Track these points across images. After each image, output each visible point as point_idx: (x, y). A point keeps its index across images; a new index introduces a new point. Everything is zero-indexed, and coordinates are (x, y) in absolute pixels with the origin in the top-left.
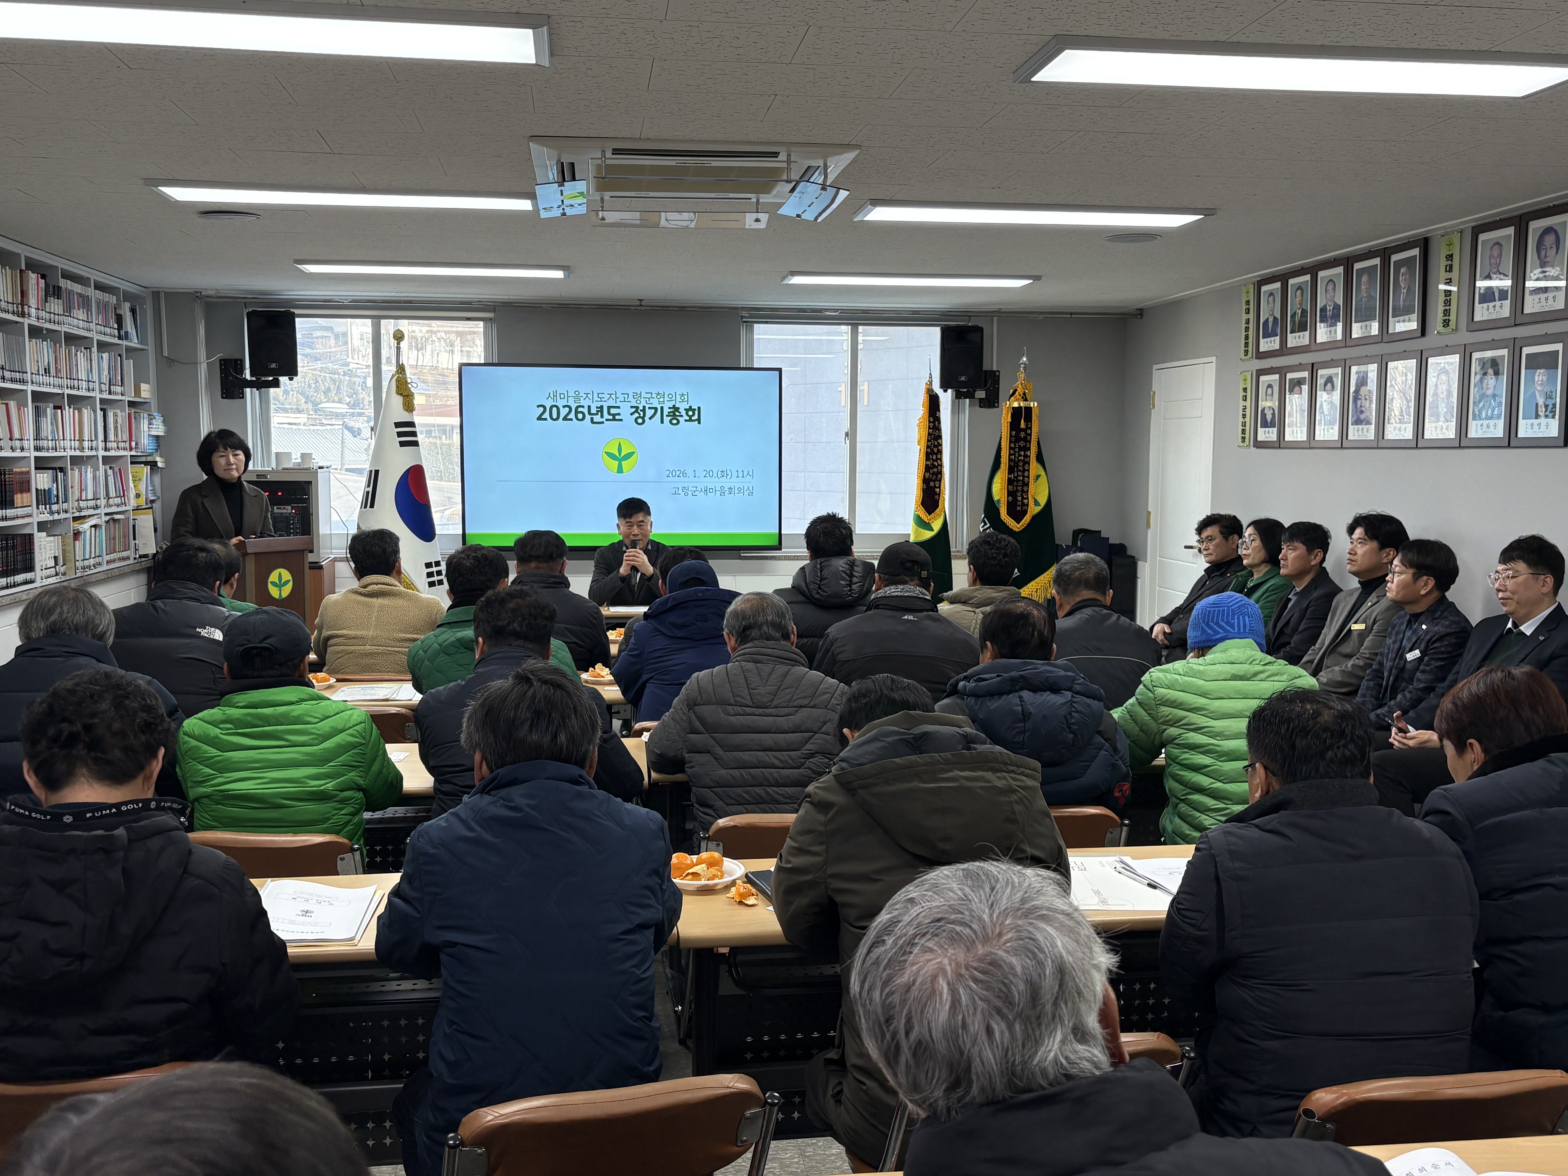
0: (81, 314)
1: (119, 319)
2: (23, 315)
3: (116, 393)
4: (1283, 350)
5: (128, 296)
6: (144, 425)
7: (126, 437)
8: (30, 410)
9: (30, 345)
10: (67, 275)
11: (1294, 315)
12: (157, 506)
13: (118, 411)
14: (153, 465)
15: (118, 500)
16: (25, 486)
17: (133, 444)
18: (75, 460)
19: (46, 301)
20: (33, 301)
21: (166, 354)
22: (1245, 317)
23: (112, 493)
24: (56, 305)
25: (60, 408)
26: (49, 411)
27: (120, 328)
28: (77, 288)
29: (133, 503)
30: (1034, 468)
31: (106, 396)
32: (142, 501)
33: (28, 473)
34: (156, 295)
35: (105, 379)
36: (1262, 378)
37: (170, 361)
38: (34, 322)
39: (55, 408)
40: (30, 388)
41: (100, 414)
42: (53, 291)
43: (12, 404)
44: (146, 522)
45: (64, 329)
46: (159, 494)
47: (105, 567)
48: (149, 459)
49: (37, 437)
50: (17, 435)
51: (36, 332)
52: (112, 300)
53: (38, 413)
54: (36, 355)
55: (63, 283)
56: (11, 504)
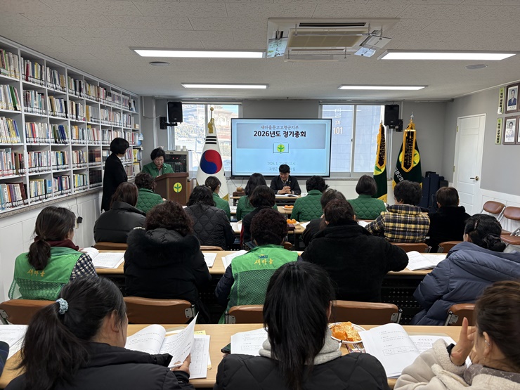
0: (118, 102)
1: (130, 104)
2: (98, 101)
3: (128, 127)
5: (132, 97)
6: (137, 137)
7: (131, 140)
8: (101, 131)
9: (101, 111)
10: (113, 89)
13: (129, 133)
14: (140, 149)
16: (99, 155)
19: (106, 97)
20: (102, 97)
21: (144, 115)
22: (500, 99)
24: (109, 99)
26: (107, 132)
27: (130, 107)
28: (116, 94)
30: (414, 151)
31: (125, 128)
33: (100, 151)
34: (141, 97)
35: (125, 123)
37: (145, 118)
38: (102, 104)
39: (109, 131)
40: (101, 124)
41: (123, 133)
42: (108, 94)
43: (95, 129)
44: (137, 167)
45: (112, 106)
46: (141, 158)
49: (103, 140)
50: (96, 139)
51: (102, 107)
52: (128, 98)
53: (103, 132)
54: (103, 114)
55: (112, 92)
56: (94, 161)
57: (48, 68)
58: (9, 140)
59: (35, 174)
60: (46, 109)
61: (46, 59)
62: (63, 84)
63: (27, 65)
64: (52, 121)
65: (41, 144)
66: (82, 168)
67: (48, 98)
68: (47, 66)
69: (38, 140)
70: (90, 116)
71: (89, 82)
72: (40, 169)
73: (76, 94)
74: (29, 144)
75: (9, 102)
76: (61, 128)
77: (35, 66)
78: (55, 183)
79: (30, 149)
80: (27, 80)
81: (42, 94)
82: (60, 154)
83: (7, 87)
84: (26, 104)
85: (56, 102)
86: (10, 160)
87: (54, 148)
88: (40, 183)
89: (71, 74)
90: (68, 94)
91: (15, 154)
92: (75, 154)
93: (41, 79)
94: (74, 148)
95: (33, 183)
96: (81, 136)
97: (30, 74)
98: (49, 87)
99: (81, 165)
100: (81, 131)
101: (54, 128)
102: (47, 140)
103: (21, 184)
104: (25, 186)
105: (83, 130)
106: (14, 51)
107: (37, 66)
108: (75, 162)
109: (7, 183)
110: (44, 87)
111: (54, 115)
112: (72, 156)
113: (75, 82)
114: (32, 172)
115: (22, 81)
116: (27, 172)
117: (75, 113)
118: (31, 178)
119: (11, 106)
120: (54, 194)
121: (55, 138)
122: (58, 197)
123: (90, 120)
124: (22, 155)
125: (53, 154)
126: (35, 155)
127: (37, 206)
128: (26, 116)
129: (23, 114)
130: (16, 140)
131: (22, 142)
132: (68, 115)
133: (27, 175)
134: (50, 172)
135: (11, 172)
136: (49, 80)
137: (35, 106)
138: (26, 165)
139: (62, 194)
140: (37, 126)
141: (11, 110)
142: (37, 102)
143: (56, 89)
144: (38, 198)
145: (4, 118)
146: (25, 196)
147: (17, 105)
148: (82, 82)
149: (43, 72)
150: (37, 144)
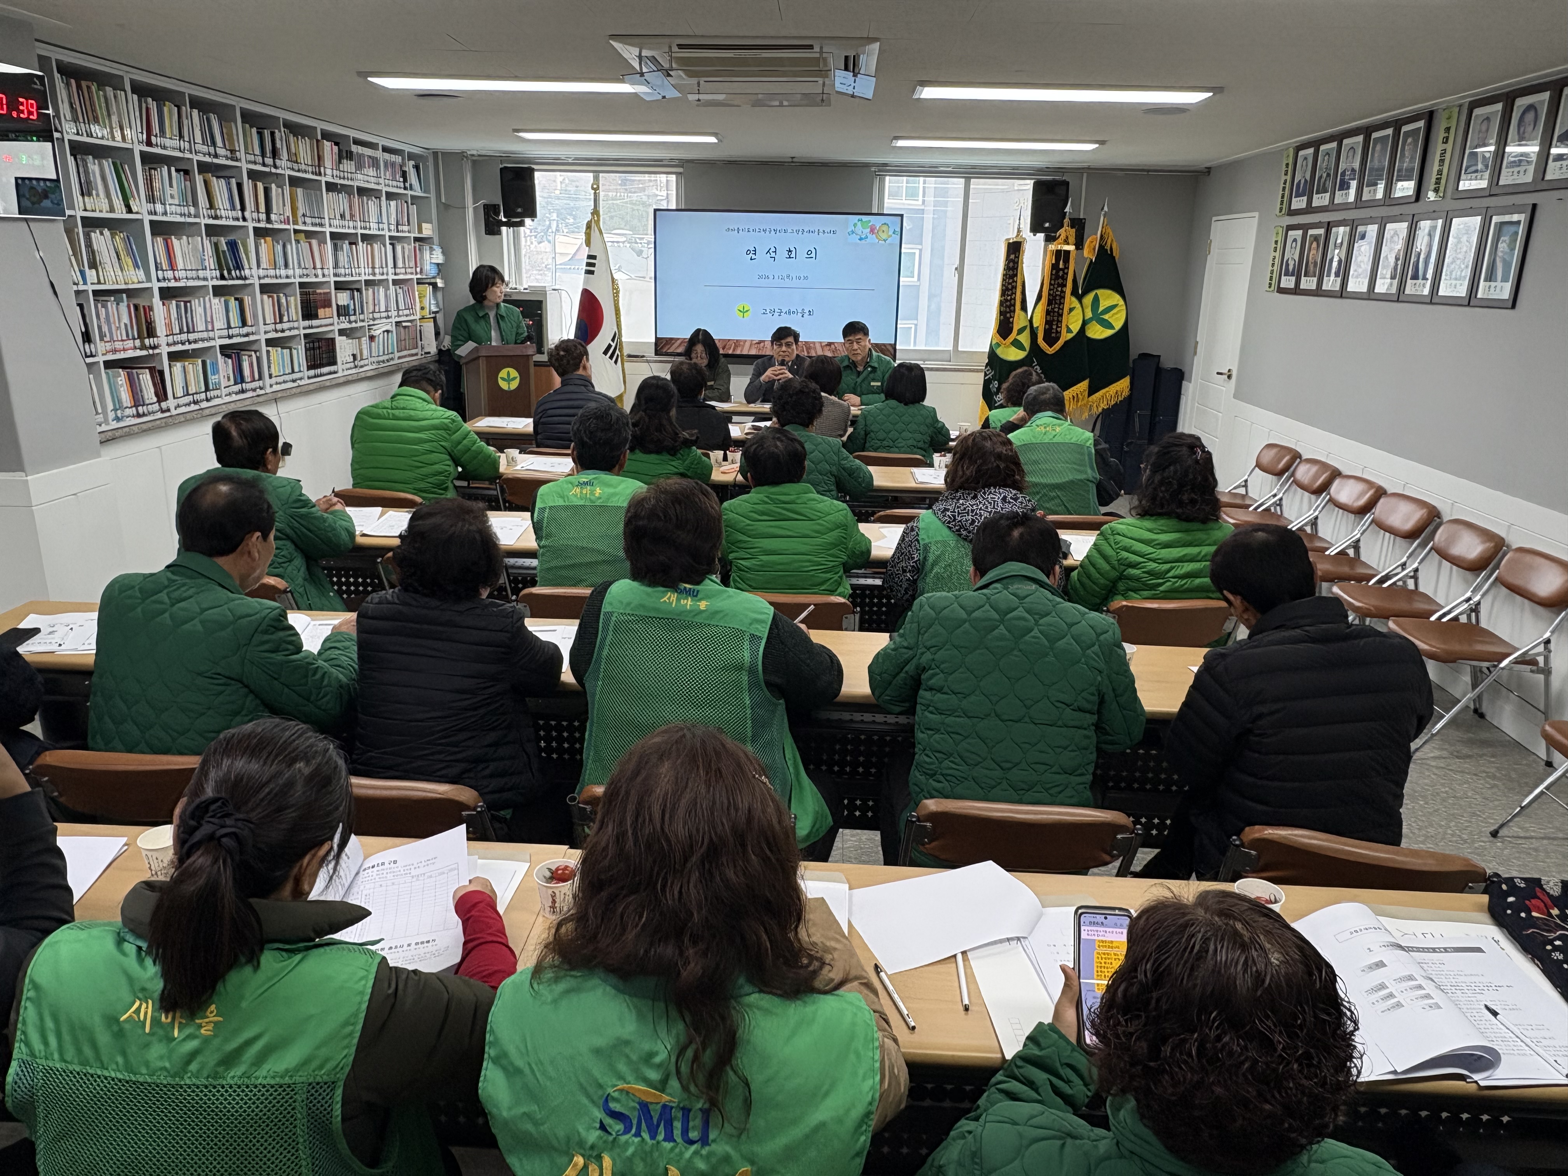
0: (371, 172)
1: (404, 175)
2: (320, 174)
3: (403, 231)
5: (411, 156)
6: (427, 255)
7: (412, 264)
8: (329, 246)
9: (327, 198)
10: (357, 142)
11: (1320, 178)
12: (438, 316)
13: (406, 245)
14: (434, 285)
15: (407, 312)
16: (327, 304)
17: (418, 270)
18: (368, 283)
19: (340, 162)
20: (328, 163)
21: (443, 200)
22: (1283, 179)
23: (402, 306)
24: (348, 166)
25: (354, 244)
26: (346, 246)
27: (405, 181)
28: (367, 152)
29: (419, 314)
31: (394, 234)
32: (426, 313)
33: (330, 293)
34: (435, 154)
35: (393, 221)
37: (447, 205)
38: (330, 179)
39: (351, 244)
40: (328, 230)
41: (389, 248)
42: (345, 155)
43: (314, 242)
44: (429, 329)
45: (356, 184)
46: (441, 306)
47: (396, 361)
48: (433, 281)
49: (336, 266)
50: (318, 265)
51: (331, 187)
52: (398, 159)
53: (336, 248)
54: (332, 203)
55: (354, 148)
56: (316, 317)
57: (195, 112)
58: (121, 279)
59: (180, 348)
60: (195, 204)
61: (189, 90)
62: (232, 142)
63: (148, 109)
64: (212, 231)
65: (191, 283)
66: (287, 334)
67: (199, 179)
68: (191, 108)
69: (182, 274)
70: (300, 212)
71: (295, 130)
72: (192, 337)
73: (264, 165)
74: (164, 284)
75: (114, 197)
76: (232, 246)
77: (166, 109)
78: (225, 367)
79: (167, 294)
80: (149, 143)
81: (186, 172)
82: (233, 304)
83: (107, 164)
84: (151, 199)
85: (219, 187)
86: (125, 319)
87: (218, 291)
88: (194, 368)
89: (250, 119)
90: (245, 167)
91: (136, 307)
92: (268, 302)
93: (181, 136)
94: (265, 289)
95: (178, 366)
96: (281, 261)
97: (156, 130)
98: (200, 154)
99: (285, 326)
100: (279, 248)
101: (216, 246)
102: (201, 274)
103: (152, 370)
104: (161, 373)
105: (284, 246)
106: (115, 82)
107: (170, 112)
108: (270, 319)
109: (123, 368)
110: (188, 155)
111: (216, 217)
112: (263, 306)
113: (260, 134)
114: (175, 343)
115: (138, 148)
116: (164, 345)
117: (262, 208)
118: (174, 357)
119: (118, 203)
120: (225, 391)
121: (221, 269)
122: (234, 397)
123: (300, 220)
124: (151, 308)
125: (217, 303)
126: (178, 307)
127: (188, 416)
128: (152, 223)
129: (147, 219)
130: (134, 278)
131: (149, 279)
132: (247, 214)
133: (164, 350)
134: (212, 343)
135: (130, 344)
136: (199, 139)
137: (171, 201)
138: (161, 329)
139: (243, 391)
140: (179, 244)
141: (121, 213)
142: (175, 191)
143: (216, 156)
144: (189, 399)
145: (106, 232)
146: (161, 395)
147: (131, 203)
148: (277, 135)
149: (185, 122)
150: (181, 284)
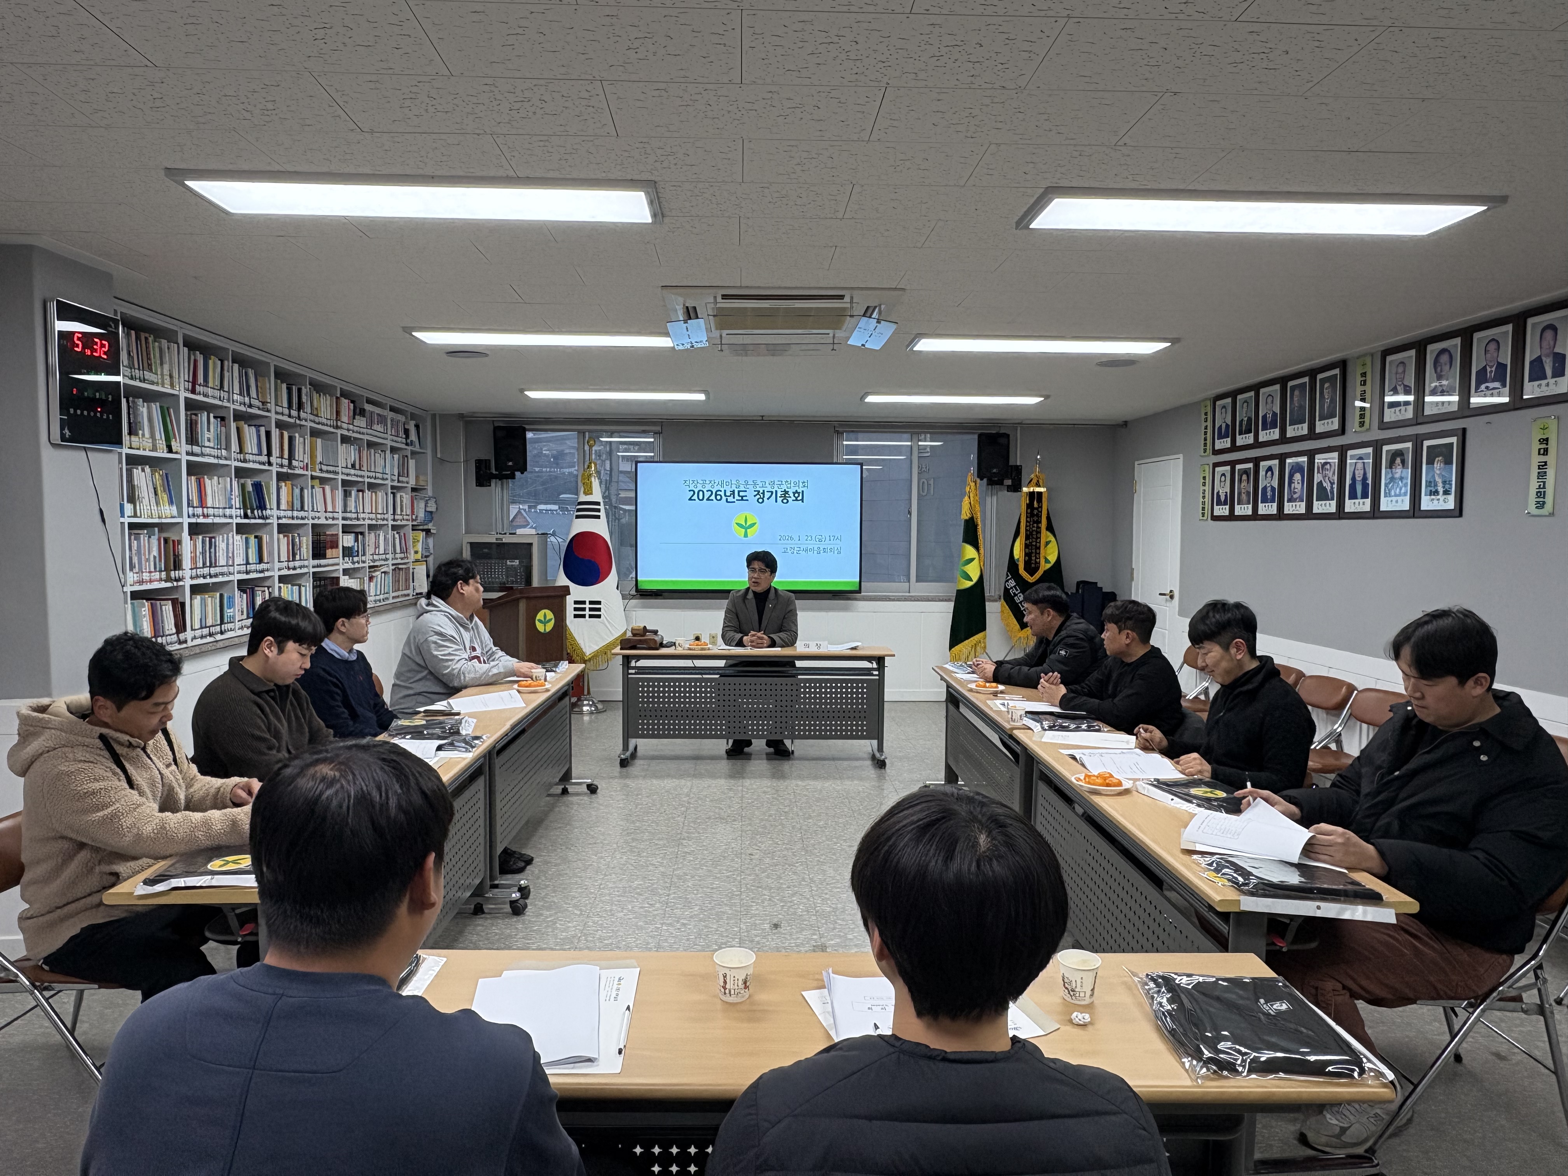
0: (379, 428)
1: (407, 432)
2: (337, 427)
3: (402, 482)
4: (1234, 448)
5: (413, 416)
6: (422, 505)
7: (409, 512)
8: (340, 493)
9: (342, 449)
10: (369, 401)
11: (1241, 422)
12: (431, 559)
13: (404, 494)
14: (428, 531)
15: (402, 555)
16: (334, 545)
17: (414, 517)
18: (371, 527)
19: (354, 418)
20: (344, 418)
21: (439, 456)
22: (1204, 424)
23: (398, 550)
24: (361, 422)
25: (363, 491)
26: (354, 493)
27: (407, 438)
28: (377, 410)
29: (412, 557)
30: (1046, 535)
31: (396, 484)
32: (419, 556)
33: (337, 535)
34: (434, 416)
35: (396, 473)
36: (1217, 469)
37: (442, 460)
38: (345, 433)
39: (358, 491)
40: (340, 477)
41: (390, 497)
42: (359, 412)
43: (328, 488)
44: (421, 572)
45: (366, 437)
46: (432, 551)
47: (391, 601)
48: (426, 527)
49: (345, 511)
50: (330, 509)
51: (345, 440)
52: (402, 418)
53: (347, 494)
54: (346, 455)
55: (368, 407)
56: (324, 556)
57: (236, 366)
58: (155, 513)
59: (201, 581)
60: (228, 448)
61: (232, 347)
62: (264, 395)
63: (195, 361)
64: (240, 473)
65: (217, 520)
66: (298, 571)
67: (233, 426)
68: (234, 362)
69: (211, 511)
70: (319, 459)
71: (319, 388)
72: (213, 571)
73: (290, 416)
74: (193, 520)
75: (158, 436)
76: (258, 487)
77: (211, 362)
78: (240, 601)
79: (195, 529)
80: (193, 391)
81: (223, 419)
82: (253, 541)
83: (155, 407)
84: (192, 439)
85: (250, 433)
86: (155, 552)
87: (241, 529)
88: (212, 602)
89: (281, 375)
90: (274, 417)
91: (166, 541)
92: (284, 541)
93: (222, 387)
94: (283, 529)
95: (198, 599)
96: (297, 504)
97: (201, 379)
98: (236, 402)
99: (297, 564)
100: (297, 491)
101: (243, 487)
102: (228, 512)
103: (175, 602)
104: (183, 605)
105: (302, 490)
106: (169, 335)
107: (214, 363)
108: (284, 557)
109: (147, 600)
110: (226, 404)
111: (245, 461)
112: (279, 544)
113: (289, 390)
114: (197, 577)
115: (183, 395)
116: (187, 577)
117: (286, 455)
118: (196, 590)
119: (162, 444)
121: (245, 508)
123: (318, 467)
124: (180, 542)
125: (239, 540)
126: (203, 542)
127: (205, 647)
128: (189, 463)
129: (185, 458)
130: (167, 512)
131: (180, 514)
132: (273, 459)
133: (188, 583)
134: (231, 578)
135: (157, 575)
136: (237, 389)
137: (207, 444)
138: (187, 563)
140: (211, 485)
141: (162, 453)
142: (211, 435)
143: (250, 406)
144: (206, 631)
145: (147, 469)
146: (181, 627)
147: (173, 443)
148: (304, 391)
149: (226, 374)
150: (209, 520)
